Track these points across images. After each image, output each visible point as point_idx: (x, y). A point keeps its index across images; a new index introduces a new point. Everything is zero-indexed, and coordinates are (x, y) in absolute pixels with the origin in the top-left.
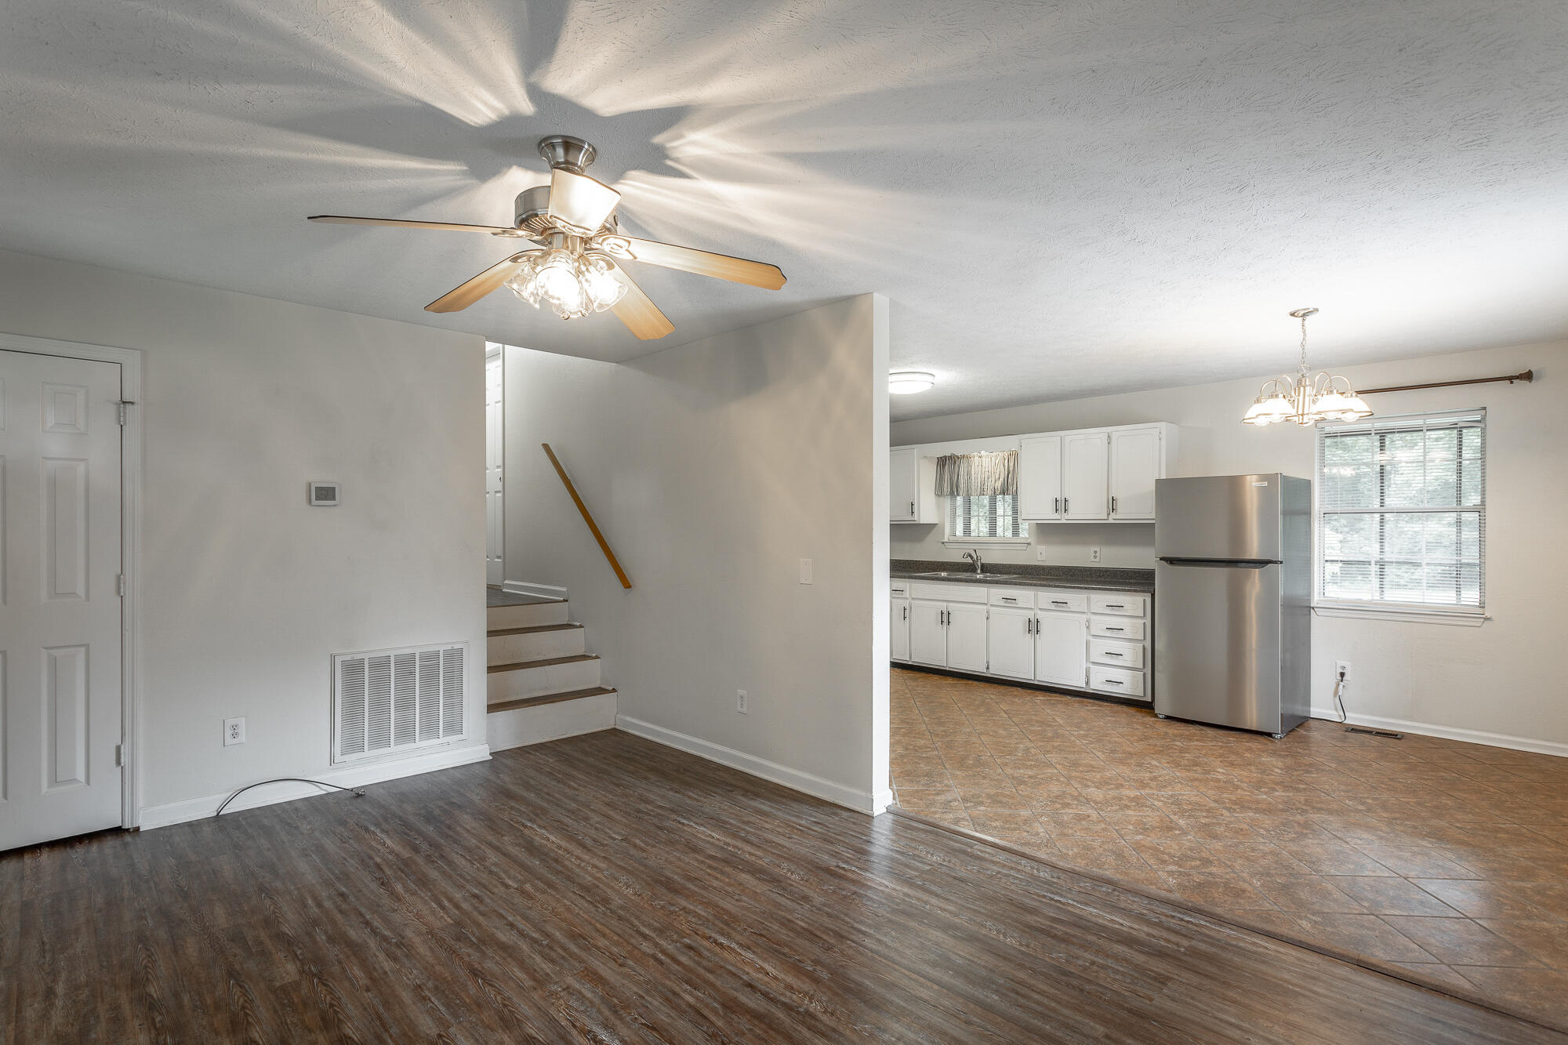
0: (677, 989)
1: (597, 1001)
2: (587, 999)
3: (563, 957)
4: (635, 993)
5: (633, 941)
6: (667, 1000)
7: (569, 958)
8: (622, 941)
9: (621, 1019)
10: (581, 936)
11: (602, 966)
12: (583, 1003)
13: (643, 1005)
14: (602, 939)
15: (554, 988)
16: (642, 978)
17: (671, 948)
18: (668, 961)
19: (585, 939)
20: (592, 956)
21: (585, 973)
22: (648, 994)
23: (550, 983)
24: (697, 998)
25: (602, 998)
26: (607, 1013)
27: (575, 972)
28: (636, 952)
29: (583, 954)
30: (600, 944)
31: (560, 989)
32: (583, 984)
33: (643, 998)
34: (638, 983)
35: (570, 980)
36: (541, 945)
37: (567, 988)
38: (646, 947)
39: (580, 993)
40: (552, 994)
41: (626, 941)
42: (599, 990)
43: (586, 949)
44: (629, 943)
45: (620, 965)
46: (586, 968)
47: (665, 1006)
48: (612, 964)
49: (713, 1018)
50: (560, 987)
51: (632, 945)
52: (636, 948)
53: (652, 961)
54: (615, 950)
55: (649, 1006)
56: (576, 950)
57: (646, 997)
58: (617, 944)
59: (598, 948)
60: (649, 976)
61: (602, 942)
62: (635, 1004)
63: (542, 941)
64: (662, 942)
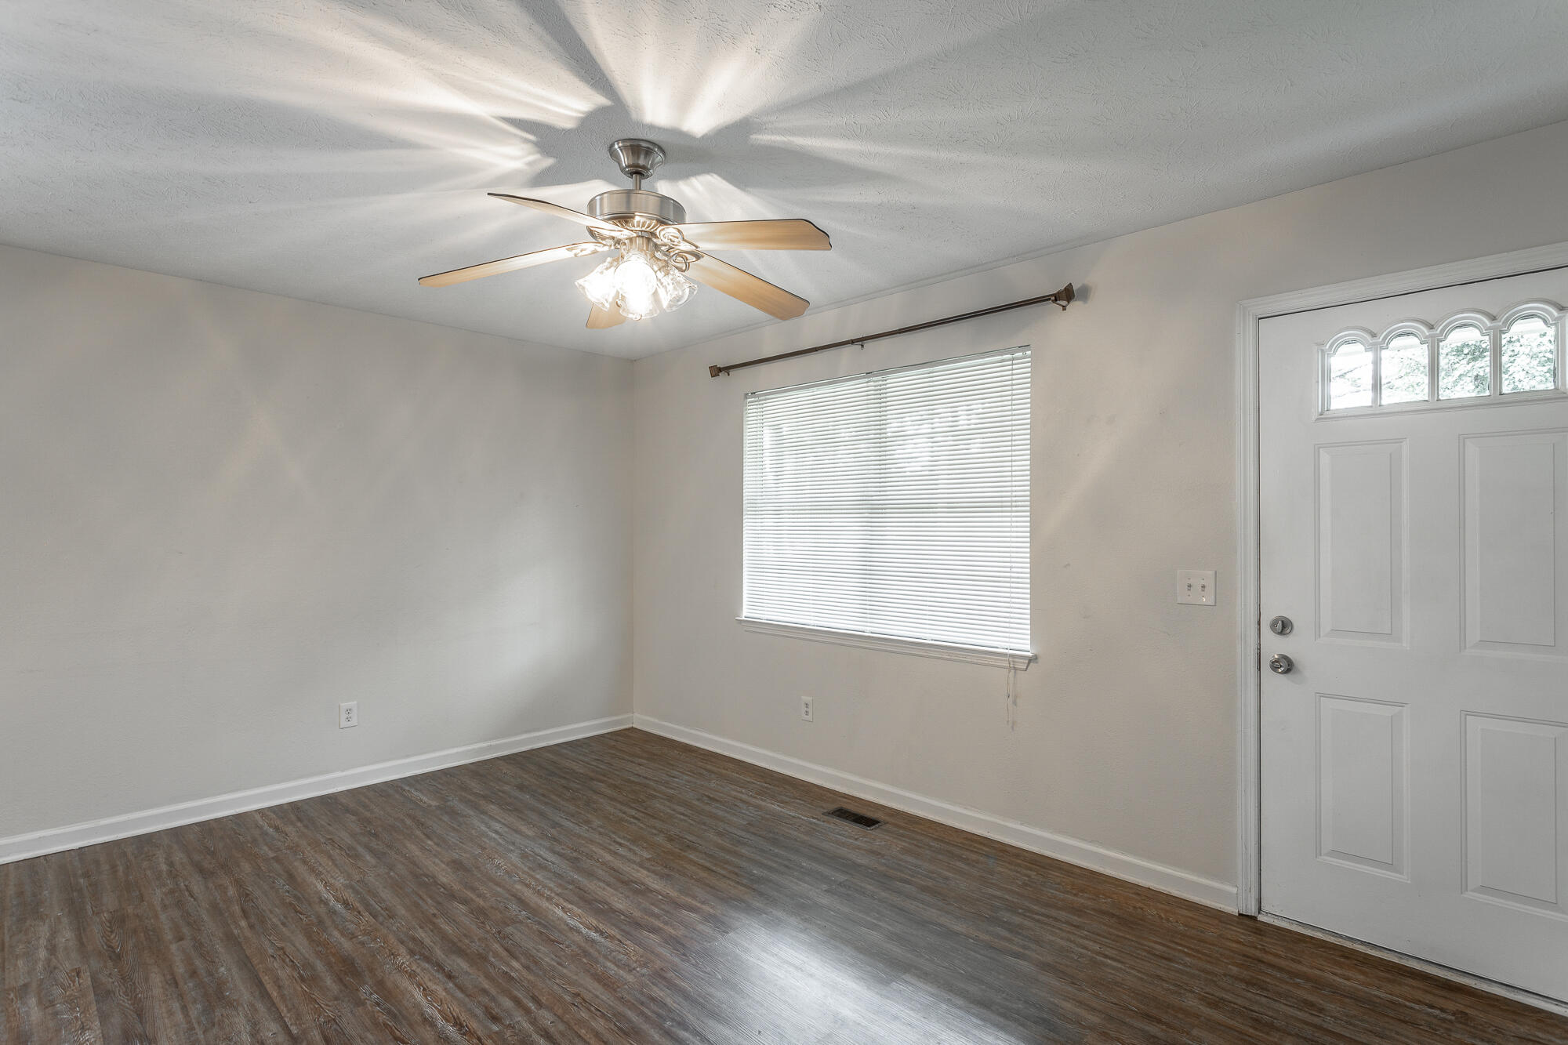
0: (525, 972)
1: (601, 959)
2: (611, 961)
3: (642, 1003)
4: (565, 967)
5: (561, 1027)
6: (536, 963)
7: (635, 1003)
8: (576, 1028)
9: (580, 947)
10: (626, 1034)
11: (598, 993)
12: (614, 958)
13: (559, 957)
14: (600, 1029)
15: (644, 971)
16: (558, 981)
17: (519, 1018)
18: (525, 1001)
19: (620, 1029)
20: (610, 1006)
21: (615, 986)
22: (554, 966)
23: (649, 975)
24: (508, 965)
25: (597, 962)
26: (591, 951)
27: (626, 987)
28: (560, 1012)
29: (621, 1008)
30: (602, 1022)
31: (638, 969)
32: (616, 974)
33: (558, 964)
34: (562, 976)
35: (630, 978)
36: (673, 1020)
37: (631, 970)
38: (546, 1018)
39: (617, 966)
40: (645, 965)
41: (570, 1028)
42: (600, 969)
43: (619, 1015)
44: (567, 1023)
45: (579, 995)
46: (615, 990)
47: (540, 958)
48: (588, 996)
49: (500, 950)
50: (638, 972)
51: (562, 1021)
52: (558, 1017)
53: (543, 1000)
54: (584, 1014)
55: (554, 957)
56: (629, 1013)
57: (555, 964)
58: (581, 1022)
59: (603, 1016)
60: (550, 983)
61: (599, 1025)
62: (566, 958)
63: (672, 1026)
64: (526, 1025)
